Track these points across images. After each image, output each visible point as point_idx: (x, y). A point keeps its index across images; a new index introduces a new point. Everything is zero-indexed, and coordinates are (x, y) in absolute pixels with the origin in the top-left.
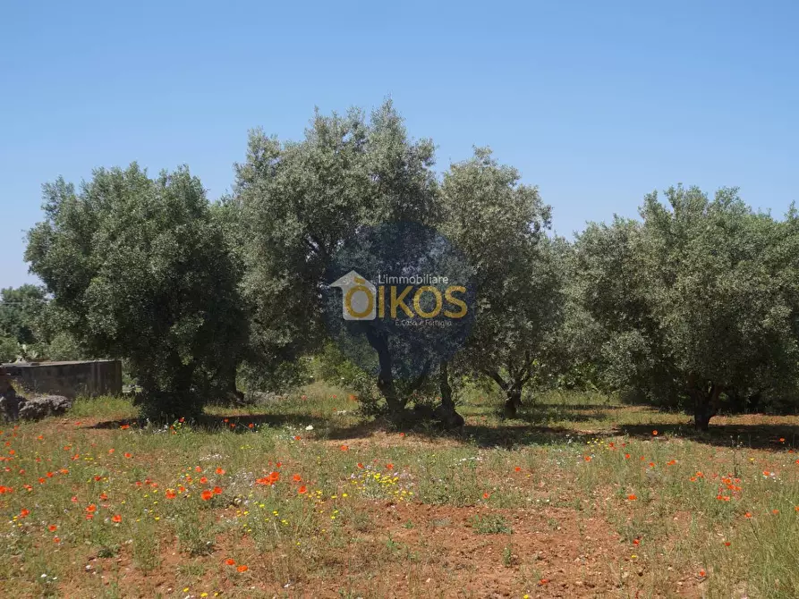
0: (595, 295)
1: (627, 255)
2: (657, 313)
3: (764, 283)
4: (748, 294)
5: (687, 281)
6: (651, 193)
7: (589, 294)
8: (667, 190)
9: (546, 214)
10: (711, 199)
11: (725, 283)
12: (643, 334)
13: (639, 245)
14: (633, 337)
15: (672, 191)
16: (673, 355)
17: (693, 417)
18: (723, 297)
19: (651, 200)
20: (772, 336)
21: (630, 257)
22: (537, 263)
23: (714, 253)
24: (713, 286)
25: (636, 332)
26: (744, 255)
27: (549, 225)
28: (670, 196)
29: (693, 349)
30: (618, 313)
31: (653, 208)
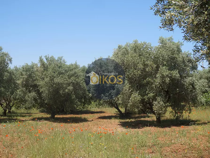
0: (24, 83)
1: (33, 72)
2: (40, 88)
3: (66, 81)
4: (62, 83)
5: (47, 80)
6: (41, 56)
7: (23, 82)
8: (45, 56)
9: (10, 60)
10: (56, 59)
11: (56, 80)
12: (36, 93)
13: (37, 70)
14: (33, 94)
15: (46, 56)
16: (44, 99)
17: (51, 115)
18: (56, 84)
19: (40, 58)
20: (68, 94)
21: (34, 73)
22: (6, 73)
23: (55, 73)
24: (54, 81)
25: (34, 93)
26: (62, 73)
27: (11, 63)
28: (46, 57)
29: (49, 97)
30: (30, 88)
31: (41, 60)
